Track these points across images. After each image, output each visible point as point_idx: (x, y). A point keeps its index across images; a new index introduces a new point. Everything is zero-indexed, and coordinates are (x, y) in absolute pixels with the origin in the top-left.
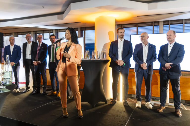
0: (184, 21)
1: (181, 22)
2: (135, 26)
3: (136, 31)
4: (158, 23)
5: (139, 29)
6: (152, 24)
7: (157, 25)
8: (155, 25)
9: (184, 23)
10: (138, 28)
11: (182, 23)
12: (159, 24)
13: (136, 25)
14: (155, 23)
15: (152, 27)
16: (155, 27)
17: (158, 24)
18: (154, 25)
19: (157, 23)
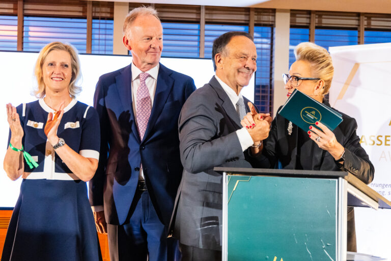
0: (203, 11)
1: (193, 16)
2: (12, 11)
3: (16, 33)
4: (109, 10)
5: (31, 29)
6: (83, 12)
7: (104, 15)
8: (97, 15)
9: (203, 21)
10: (25, 23)
11: (197, 22)
12: (112, 13)
13: (15, 9)
14: (98, 9)
15: (83, 24)
16: (96, 24)
17: (109, 15)
18: (94, 18)
19: (104, 9)
